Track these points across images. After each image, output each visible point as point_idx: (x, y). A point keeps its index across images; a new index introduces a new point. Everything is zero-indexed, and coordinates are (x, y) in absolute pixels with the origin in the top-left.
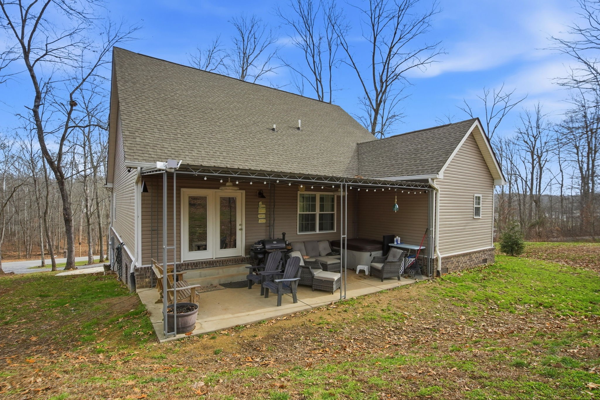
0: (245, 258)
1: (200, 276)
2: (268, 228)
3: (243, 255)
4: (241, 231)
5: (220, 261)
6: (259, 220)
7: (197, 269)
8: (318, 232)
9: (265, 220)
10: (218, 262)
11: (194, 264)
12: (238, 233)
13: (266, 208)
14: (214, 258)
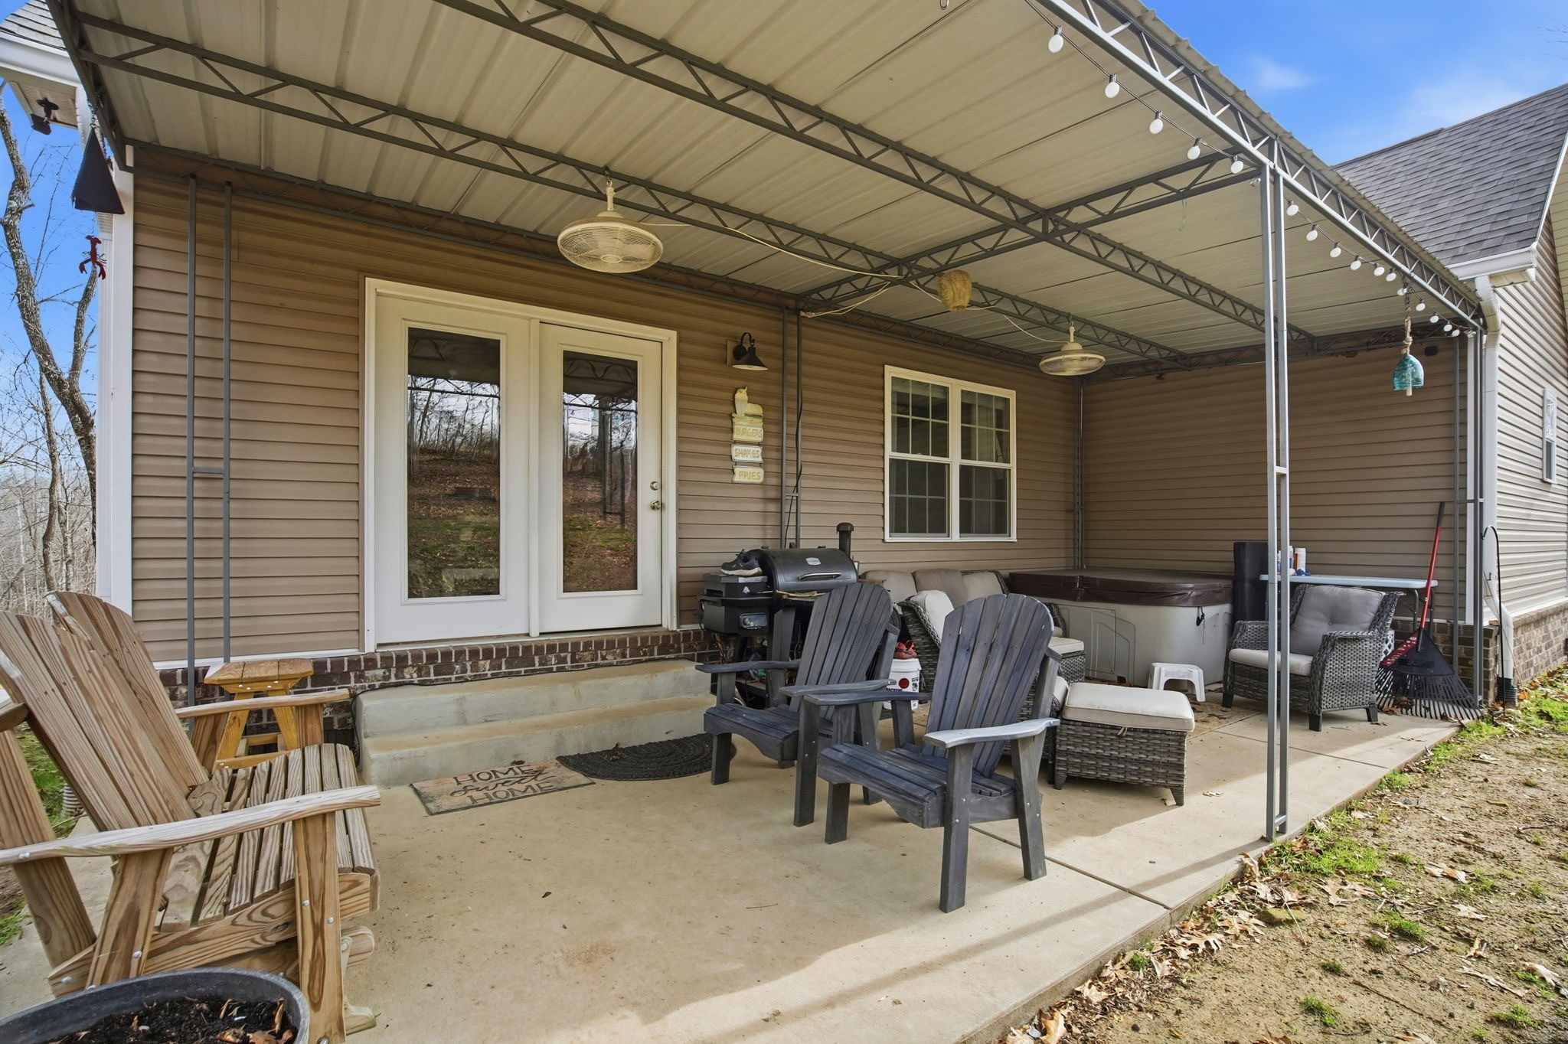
0: (676, 635)
1: (463, 720)
2: (772, 507)
3: (670, 622)
4: (657, 513)
5: (563, 647)
6: (737, 470)
7: (447, 682)
8: (955, 535)
9: (761, 471)
10: (551, 648)
11: (432, 656)
12: (647, 522)
13: (766, 421)
14: (535, 633)
